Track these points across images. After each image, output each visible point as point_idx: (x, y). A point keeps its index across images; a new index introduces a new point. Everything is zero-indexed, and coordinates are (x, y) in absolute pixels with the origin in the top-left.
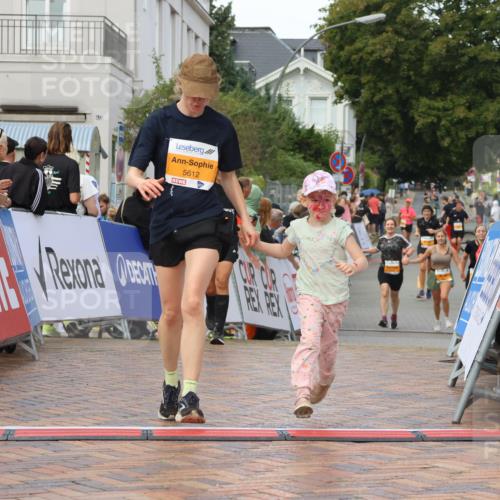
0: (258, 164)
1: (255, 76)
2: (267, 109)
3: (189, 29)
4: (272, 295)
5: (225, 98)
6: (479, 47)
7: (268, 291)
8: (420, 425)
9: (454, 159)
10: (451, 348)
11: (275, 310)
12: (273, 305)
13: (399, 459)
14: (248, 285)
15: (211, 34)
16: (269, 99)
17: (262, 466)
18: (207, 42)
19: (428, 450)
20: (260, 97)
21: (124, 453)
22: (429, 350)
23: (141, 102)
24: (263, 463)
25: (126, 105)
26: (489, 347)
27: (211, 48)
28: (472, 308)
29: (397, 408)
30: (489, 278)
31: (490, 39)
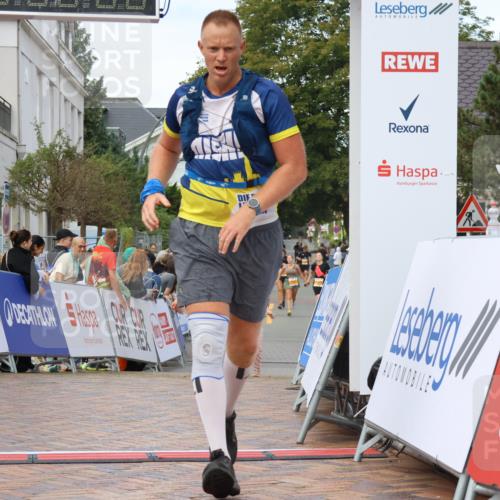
0: (128, 217)
1: (125, 140)
2: (135, 170)
3: (66, 100)
4: (141, 332)
5: (98, 160)
6: (317, 116)
7: (138, 328)
8: (269, 445)
9: (297, 211)
10: (296, 377)
11: (144, 344)
12: (142, 340)
13: (251, 476)
14: (119, 324)
15: (85, 104)
16: (137, 160)
17: (134, 485)
18: (82, 111)
19: (277, 467)
20: (129, 159)
21: (12, 475)
22: (276, 378)
23: (24, 163)
24: (134, 482)
25: (11, 166)
26: (328, 376)
27: (85, 116)
28: (313, 342)
29: (249, 431)
30: (328, 318)
31: (326, 109)
